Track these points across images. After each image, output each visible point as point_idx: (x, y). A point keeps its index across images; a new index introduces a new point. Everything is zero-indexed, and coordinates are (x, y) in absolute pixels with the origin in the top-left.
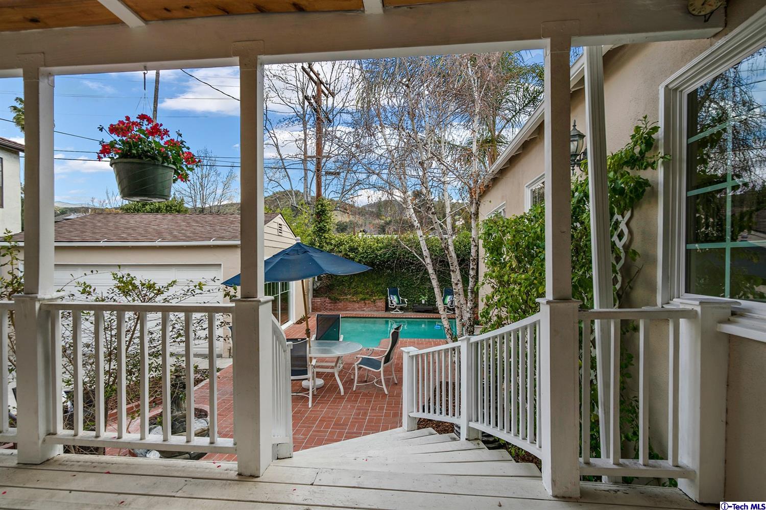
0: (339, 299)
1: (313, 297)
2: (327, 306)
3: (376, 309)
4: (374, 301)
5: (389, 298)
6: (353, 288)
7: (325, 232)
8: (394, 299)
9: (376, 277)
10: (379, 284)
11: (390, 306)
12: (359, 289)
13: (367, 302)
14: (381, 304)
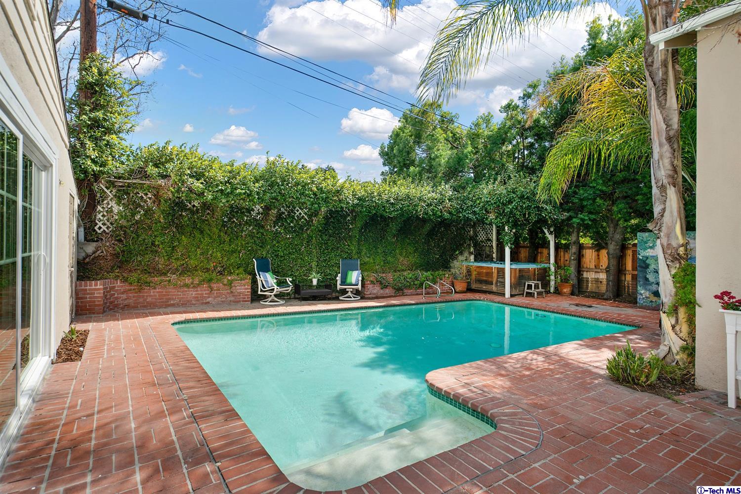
0: (151, 282)
1: (78, 279)
2: (117, 298)
3: (232, 299)
4: (230, 284)
5: (258, 277)
6: (177, 259)
7: (108, 131)
8: (268, 280)
9: (227, 239)
10: (233, 252)
11: (261, 291)
12: (192, 262)
13: (215, 286)
14: (243, 288)
